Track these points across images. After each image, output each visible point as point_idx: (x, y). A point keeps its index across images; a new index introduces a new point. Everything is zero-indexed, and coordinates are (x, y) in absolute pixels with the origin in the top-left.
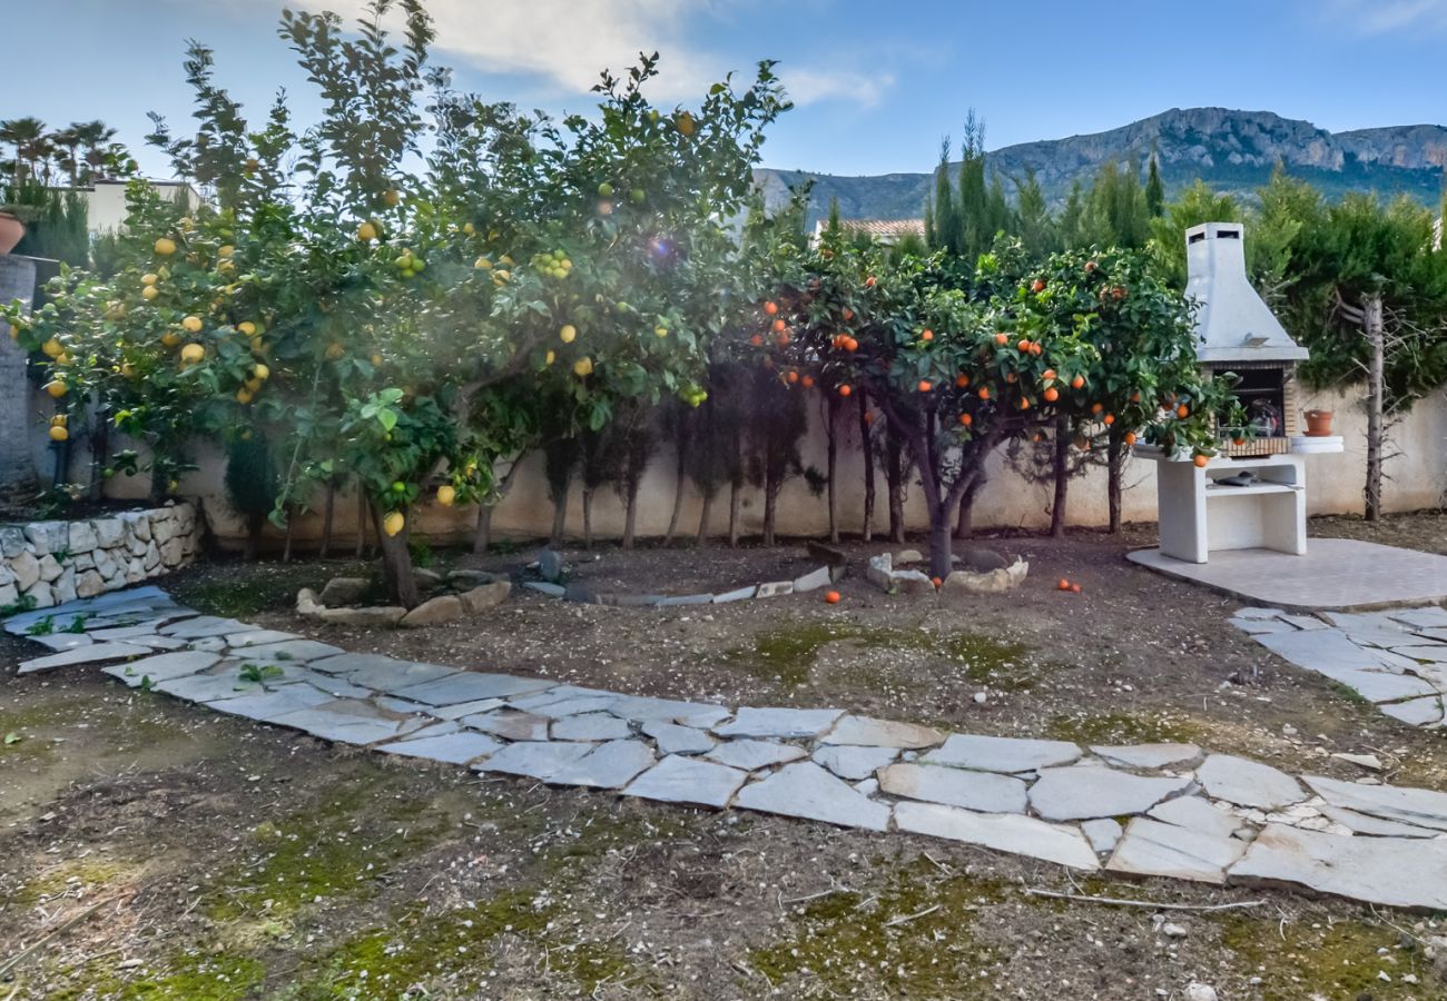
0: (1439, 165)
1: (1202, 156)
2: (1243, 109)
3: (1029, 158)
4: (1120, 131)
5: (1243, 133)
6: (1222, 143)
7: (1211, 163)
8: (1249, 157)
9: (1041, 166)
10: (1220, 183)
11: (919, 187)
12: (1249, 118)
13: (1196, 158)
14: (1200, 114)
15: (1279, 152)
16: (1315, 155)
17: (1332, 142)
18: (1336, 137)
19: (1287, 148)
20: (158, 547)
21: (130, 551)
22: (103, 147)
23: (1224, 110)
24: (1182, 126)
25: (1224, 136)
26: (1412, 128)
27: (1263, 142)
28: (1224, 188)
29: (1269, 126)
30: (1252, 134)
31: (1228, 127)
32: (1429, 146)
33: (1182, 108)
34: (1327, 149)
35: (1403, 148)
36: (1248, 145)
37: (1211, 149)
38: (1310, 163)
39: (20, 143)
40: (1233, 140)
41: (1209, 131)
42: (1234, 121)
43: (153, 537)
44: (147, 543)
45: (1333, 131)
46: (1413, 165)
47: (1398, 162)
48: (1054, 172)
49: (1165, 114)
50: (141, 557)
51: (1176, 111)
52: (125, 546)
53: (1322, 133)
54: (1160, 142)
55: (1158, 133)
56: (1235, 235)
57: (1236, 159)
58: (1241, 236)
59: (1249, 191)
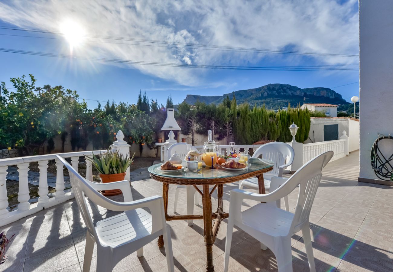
0: (323, 95)
1: (275, 93)
2: (284, 84)
3: (241, 93)
4: (259, 88)
5: (284, 89)
6: (279, 91)
7: (277, 94)
8: (285, 93)
9: (244, 95)
10: (278, 98)
11: (220, 98)
12: (285, 86)
13: (274, 93)
14: (275, 85)
15: (291, 92)
16: (298, 93)
17: (301, 90)
18: (302, 90)
19: (292, 92)
20: (10, 155)
21: (4, 155)
22: (62, 90)
23: (280, 84)
24: (272, 87)
25: (280, 89)
26: (318, 88)
27: (288, 90)
28: (280, 99)
29: (289, 87)
30: (285, 89)
31: (281, 87)
32: (321, 91)
33: (272, 84)
34: (300, 92)
35: (316, 92)
36: (285, 91)
37: (277, 92)
38: (297, 95)
39: (47, 89)
40: (282, 90)
41: (277, 88)
42: (282, 86)
43: (9, 153)
44: (7, 154)
45: (302, 89)
46: (318, 95)
47: (315, 94)
48: (246, 96)
49: (268, 85)
50: (6, 156)
51: (270, 84)
52: (2, 154)
53: (300, 89)
54: (267, 90)
55: (267, 89)
56: (172, 110)
57: (282, 94)
58: (173, 110)
59: (284, 100)
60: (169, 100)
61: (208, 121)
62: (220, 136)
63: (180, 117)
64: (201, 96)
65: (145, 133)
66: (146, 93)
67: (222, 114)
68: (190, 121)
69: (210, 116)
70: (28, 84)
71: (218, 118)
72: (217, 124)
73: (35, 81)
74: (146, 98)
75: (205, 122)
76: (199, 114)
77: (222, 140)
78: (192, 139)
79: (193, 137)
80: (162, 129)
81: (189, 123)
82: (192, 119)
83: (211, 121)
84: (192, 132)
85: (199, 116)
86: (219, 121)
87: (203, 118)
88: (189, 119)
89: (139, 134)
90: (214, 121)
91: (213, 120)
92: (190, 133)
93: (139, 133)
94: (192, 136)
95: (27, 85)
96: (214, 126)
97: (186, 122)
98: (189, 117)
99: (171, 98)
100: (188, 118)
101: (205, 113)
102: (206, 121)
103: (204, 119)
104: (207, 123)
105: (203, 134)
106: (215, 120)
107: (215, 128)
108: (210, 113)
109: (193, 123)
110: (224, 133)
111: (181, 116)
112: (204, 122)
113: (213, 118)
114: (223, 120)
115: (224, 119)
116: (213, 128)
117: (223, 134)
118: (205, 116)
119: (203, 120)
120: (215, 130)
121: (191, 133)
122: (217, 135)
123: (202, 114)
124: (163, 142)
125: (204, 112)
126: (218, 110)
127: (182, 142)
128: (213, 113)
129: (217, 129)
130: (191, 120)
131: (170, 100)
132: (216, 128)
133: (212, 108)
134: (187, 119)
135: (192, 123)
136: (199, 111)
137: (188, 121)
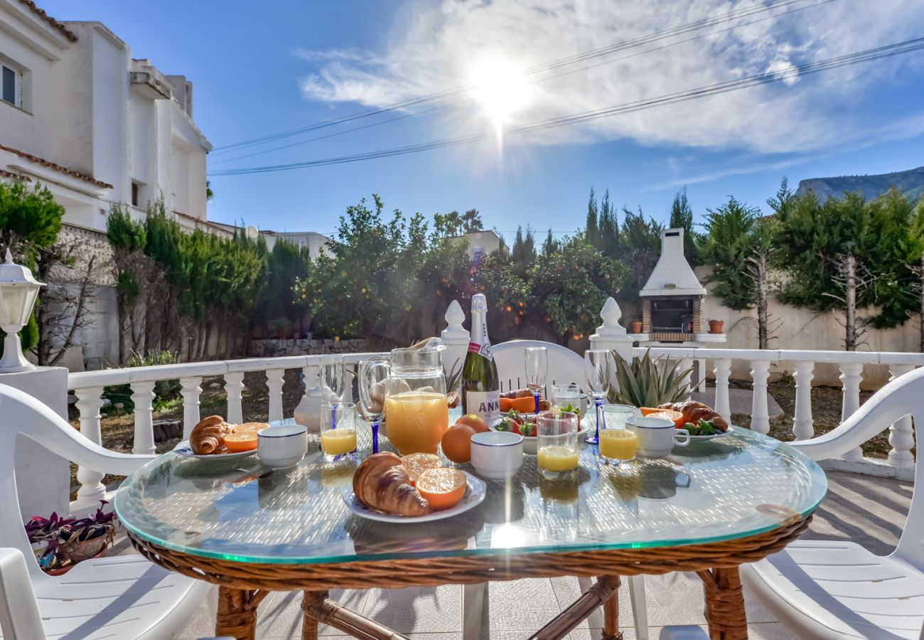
56: (677, 234)
58: (682, 235)
60: (678, 205)
61: (828, 258)
62: (888, 311)
63: (713, 252)
64: (857, 177)
65: (583, 305)
66: (609, 194)
67: (891, 227)
68: (753, 264)
69: (837, 239)
70: (371, 214)
71: (873, 245)
72: (869, 265)
73: (381, 207)
74: (610, 209)
75: (812, 263)
76: (788, 236)
77: (898, 326)
78: (760, 321)
79: (763, 316)
80: (642, 293)
81: (746, 270)
82: (757, 257)
83: (840, 256)
84: (761, 299)
85: (791, 242)
86: (876, 256)
87: (803, 248)
88: (746, 257)
89: (570, 307)
90: (854, 255)
91: (850, 253)
92: (751, 302)
93: (569, 305)
94: (759, 313)
95: (370, 216)
96: (852, 274)
97: (735, 267)
98: (744, 249)
99: (684, 198)
100: (742, 254)
101: (813, 231)
102: (819, 258)
103: (808, 252)
104: (822, 265)
105: (806, 305)
106: (857, 251)
107: (857, 282)
108: (836, 230)
109: (762, 269)
110: (901, 302)
111: (715, 248)
112: (808, 262)
113: (850, 244)
114: (896, 251)
115: (903, 246)
116: (851, 281)
117: (898, 306)
118: (812, 241)
119: (802, 255)
120: (857, 291)
121: (756, 303)
122: (871, 307)
123: (802, 234)
124: (645, 331)
125: (806, 227)
126: (872, 215)
127: (710, 332)
128: (848, 226)
129: (868, 284)
130: (754, 261)
131: (681, 205)
132: (863, 282)
133: (846, 208)
134: (737, 256)
135: (757, 268)
136: (787, 228)
137: (742, 264)
